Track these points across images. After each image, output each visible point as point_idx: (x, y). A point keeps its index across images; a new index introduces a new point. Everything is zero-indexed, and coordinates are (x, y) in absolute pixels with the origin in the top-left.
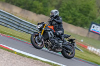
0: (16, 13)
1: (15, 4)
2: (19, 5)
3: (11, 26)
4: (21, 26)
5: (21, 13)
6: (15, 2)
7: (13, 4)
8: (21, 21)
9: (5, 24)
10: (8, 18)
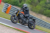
0: (44, 19)
1: (43, 14)
2: (45, 15)
3: (41, 25)
4: (46, 25)
5: (46, 19)
6: (43, 13)
7: (43, 15)
8: (46, 23)
9: (38, 24)
10: (39, 21)
